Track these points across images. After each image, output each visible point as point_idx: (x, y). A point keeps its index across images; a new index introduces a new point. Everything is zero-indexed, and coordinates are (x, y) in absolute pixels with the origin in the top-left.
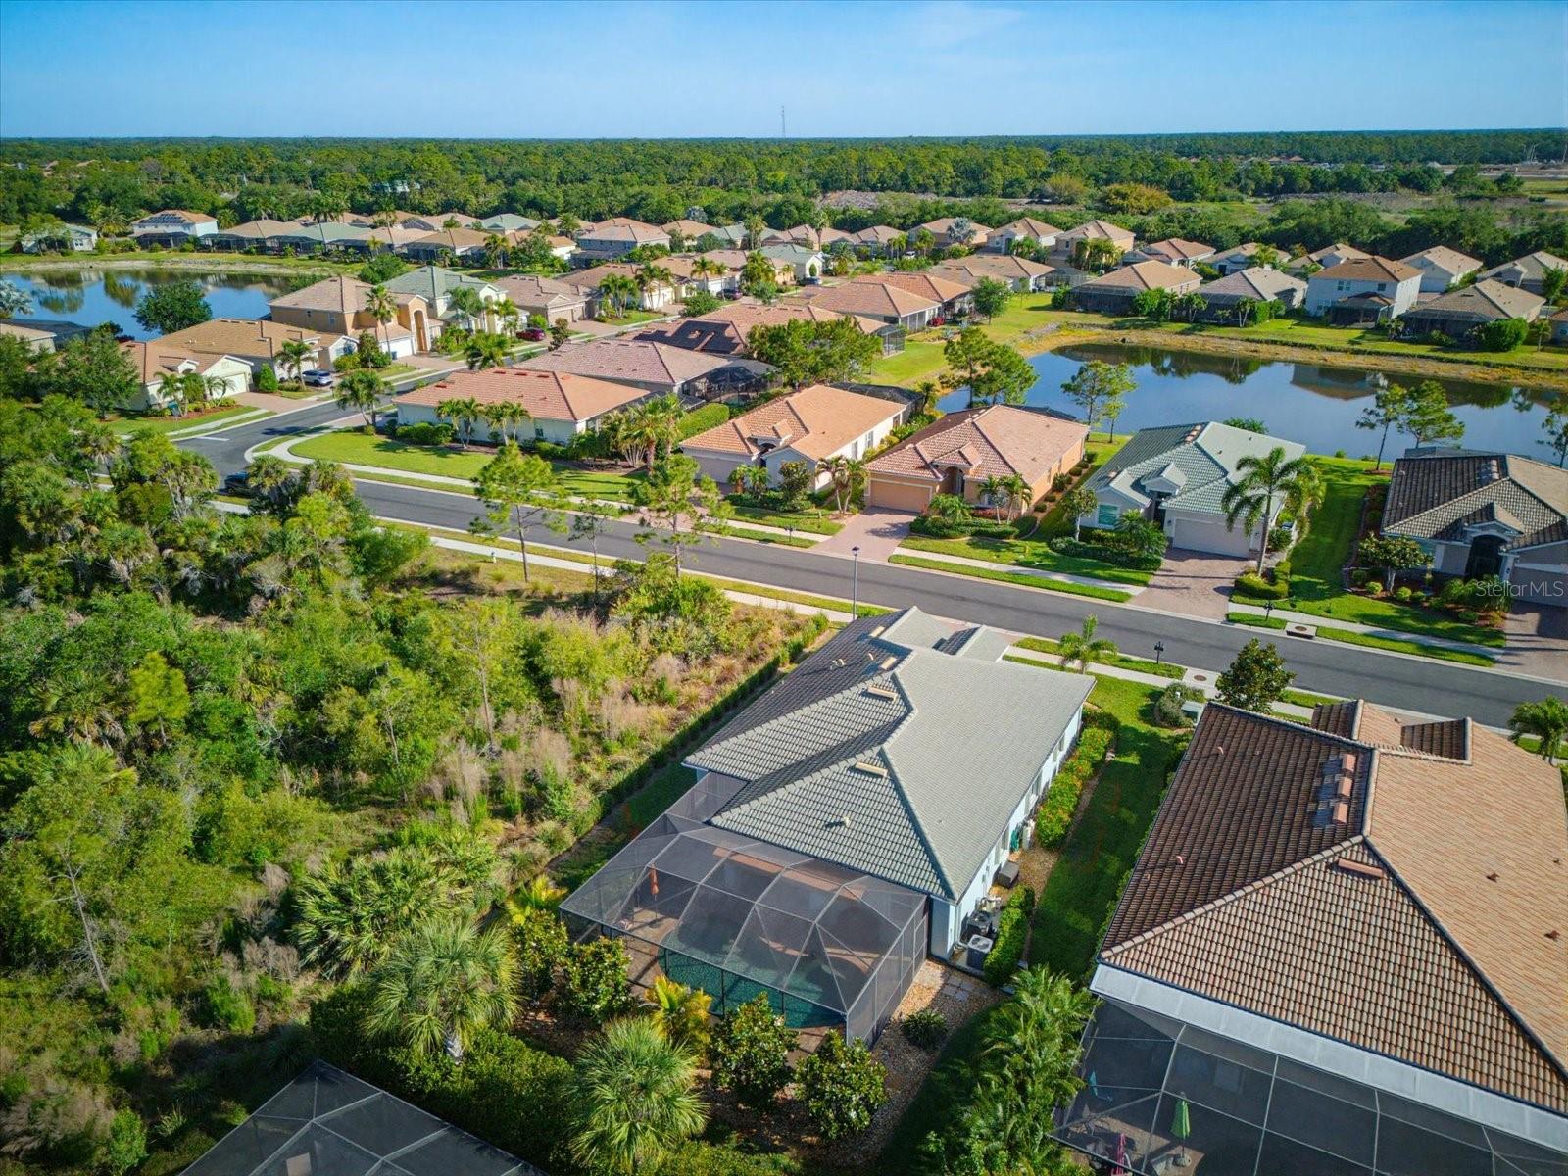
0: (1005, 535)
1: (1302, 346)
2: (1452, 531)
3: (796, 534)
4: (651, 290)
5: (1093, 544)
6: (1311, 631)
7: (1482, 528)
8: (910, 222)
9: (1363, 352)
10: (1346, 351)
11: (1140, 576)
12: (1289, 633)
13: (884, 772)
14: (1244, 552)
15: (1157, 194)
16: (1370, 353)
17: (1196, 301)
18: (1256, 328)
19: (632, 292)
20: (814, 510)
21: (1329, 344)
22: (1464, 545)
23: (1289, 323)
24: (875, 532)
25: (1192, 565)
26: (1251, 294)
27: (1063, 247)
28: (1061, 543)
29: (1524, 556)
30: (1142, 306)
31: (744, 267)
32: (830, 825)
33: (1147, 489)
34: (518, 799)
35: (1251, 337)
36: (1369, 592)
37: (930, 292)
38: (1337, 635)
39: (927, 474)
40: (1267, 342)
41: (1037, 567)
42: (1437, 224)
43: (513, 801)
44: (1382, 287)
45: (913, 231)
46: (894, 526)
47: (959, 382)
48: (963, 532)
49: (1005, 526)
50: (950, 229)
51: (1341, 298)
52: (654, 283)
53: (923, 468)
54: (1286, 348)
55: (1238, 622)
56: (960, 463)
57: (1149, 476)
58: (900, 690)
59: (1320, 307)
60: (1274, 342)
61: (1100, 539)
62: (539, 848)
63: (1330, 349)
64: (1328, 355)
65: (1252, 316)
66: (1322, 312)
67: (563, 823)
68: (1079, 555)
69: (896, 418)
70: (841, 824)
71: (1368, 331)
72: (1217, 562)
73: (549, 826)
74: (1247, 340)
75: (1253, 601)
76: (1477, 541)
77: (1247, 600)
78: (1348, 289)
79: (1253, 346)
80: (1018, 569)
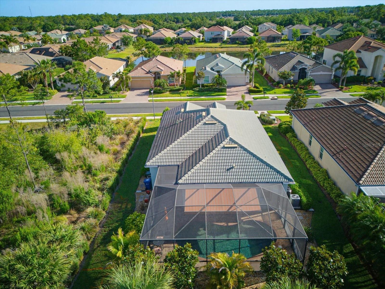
0: (179, 90)
1: (209, 47)
2: (294, 68)
3: (113, 99)
4: (11, 46)
5: (206, 88)
6: (276, 98)
7: (301, 66)
8: (88, 28)
9: (223, 47)
10: (219, 48)
11: (223, 93)
12: (271, 99)
13: (236, 145)
14: (244, 84)
15: (150, 22)
16: (225, 47)
17: (181, 39)
18: (196, 45)
19: (4, 46)
20: (113, 92)
21: (216, 46)
22: (297, 71)
23: (203, 43)
24: (138, 95)
25: (233, 89)
26: (192, 36)
27: (136, 32)
28: (197, 89)
29: (313, 71)
30: (167, 41)
31: (42, 39)
32: (228, 170)
33: (215, 70)
34: (66, 203)
35: (197, 46)
36: (280, 87)
37: (108, 40)
38: (282, 97)
39: (149, 75)
40: (201, 47)
41: (194, 96)
42: (222, 22)
43: (65, 205)
44: (221, 33)
45: (91, 30)
46: (144, 93)
47: (139, 54)
48: (167, 91)
49: (178, 87)
50: (103, 28)
51: (213, 36)
52: (12, 44)
53: (146, 74)
54: (206, 48)
55: (257, 99)
56: (158, 70)
57: (214, 66)
58: (216, 120)
59: (208, 39)
60: (202, 47)
61: (207, 86)
62: (92, 221)
63: (216, 48)
64: (216, 49)
65: (195, 42)
66: (209, 40)
67: (96, 206)
68: (203, 91)
69: (124, 66)
70: (232, 168)
71: (222, 43)
72: (239, 87)
73: (90, 210)
74: (196, 47)
75: (256, 94)
76: (300, 69)
77: (254, 94)
78: (214, 34)
79: (198, 49)
80: (189, 97)
